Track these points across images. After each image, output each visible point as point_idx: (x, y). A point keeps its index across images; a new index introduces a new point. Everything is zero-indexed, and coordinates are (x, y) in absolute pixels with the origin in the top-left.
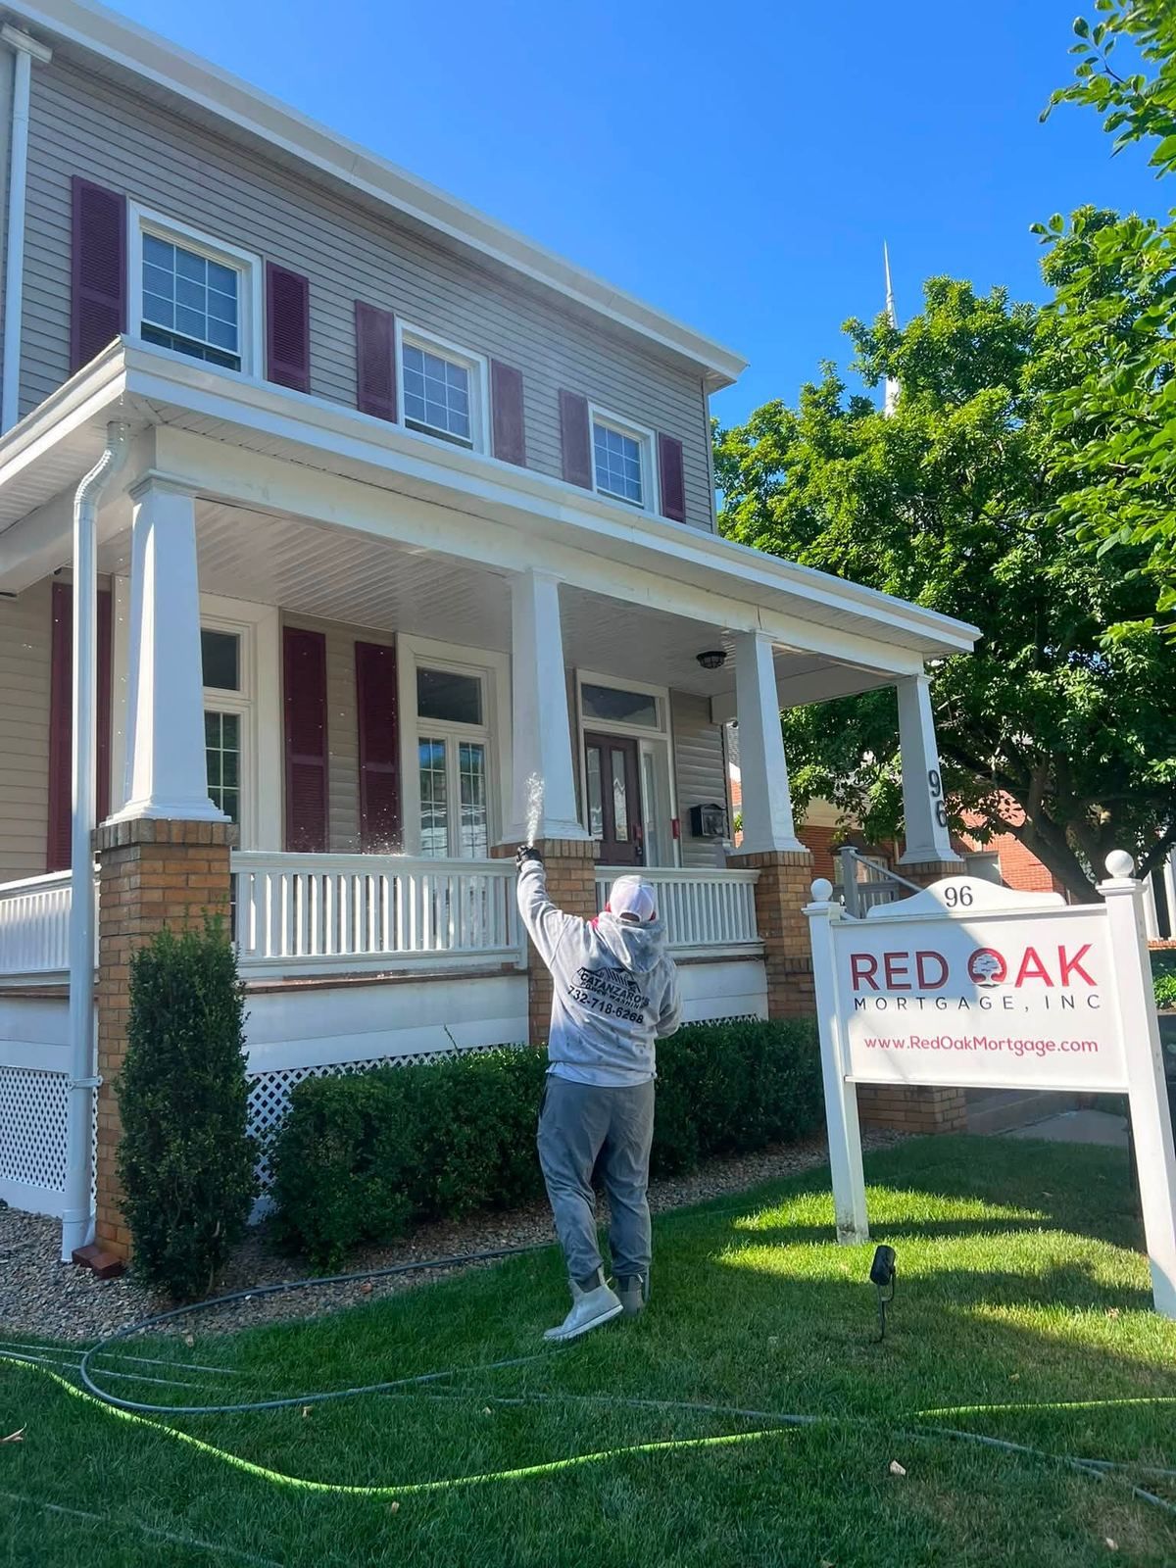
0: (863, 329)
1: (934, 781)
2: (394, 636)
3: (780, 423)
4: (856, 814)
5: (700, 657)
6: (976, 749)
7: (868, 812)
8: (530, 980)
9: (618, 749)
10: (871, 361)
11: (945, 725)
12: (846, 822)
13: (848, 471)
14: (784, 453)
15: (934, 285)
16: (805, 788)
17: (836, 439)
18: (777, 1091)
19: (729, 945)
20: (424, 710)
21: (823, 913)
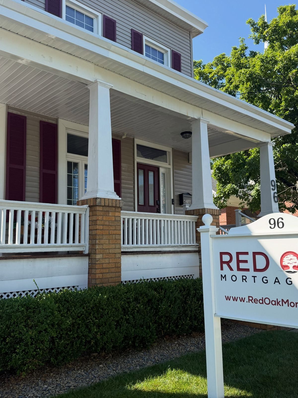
0: (254, 23)
1: (273, 184)
2: (57, 120)
3: (224, 61)
4: (246, 202)
5: (182, 134)
6: (291, 180)
7: (251, 201)
8: (89, 259)
9: (151, 171)
10: (257, 35)
11: (280, 169)
12: (242, 205)
13: (246, 73)
14: (225, 72)
15: (281, 8)
16: (228, 192)
17: (243, 64)
18: (196, 310)
19: (183, 246)
20: (70, 150)
21: (207, 231)
